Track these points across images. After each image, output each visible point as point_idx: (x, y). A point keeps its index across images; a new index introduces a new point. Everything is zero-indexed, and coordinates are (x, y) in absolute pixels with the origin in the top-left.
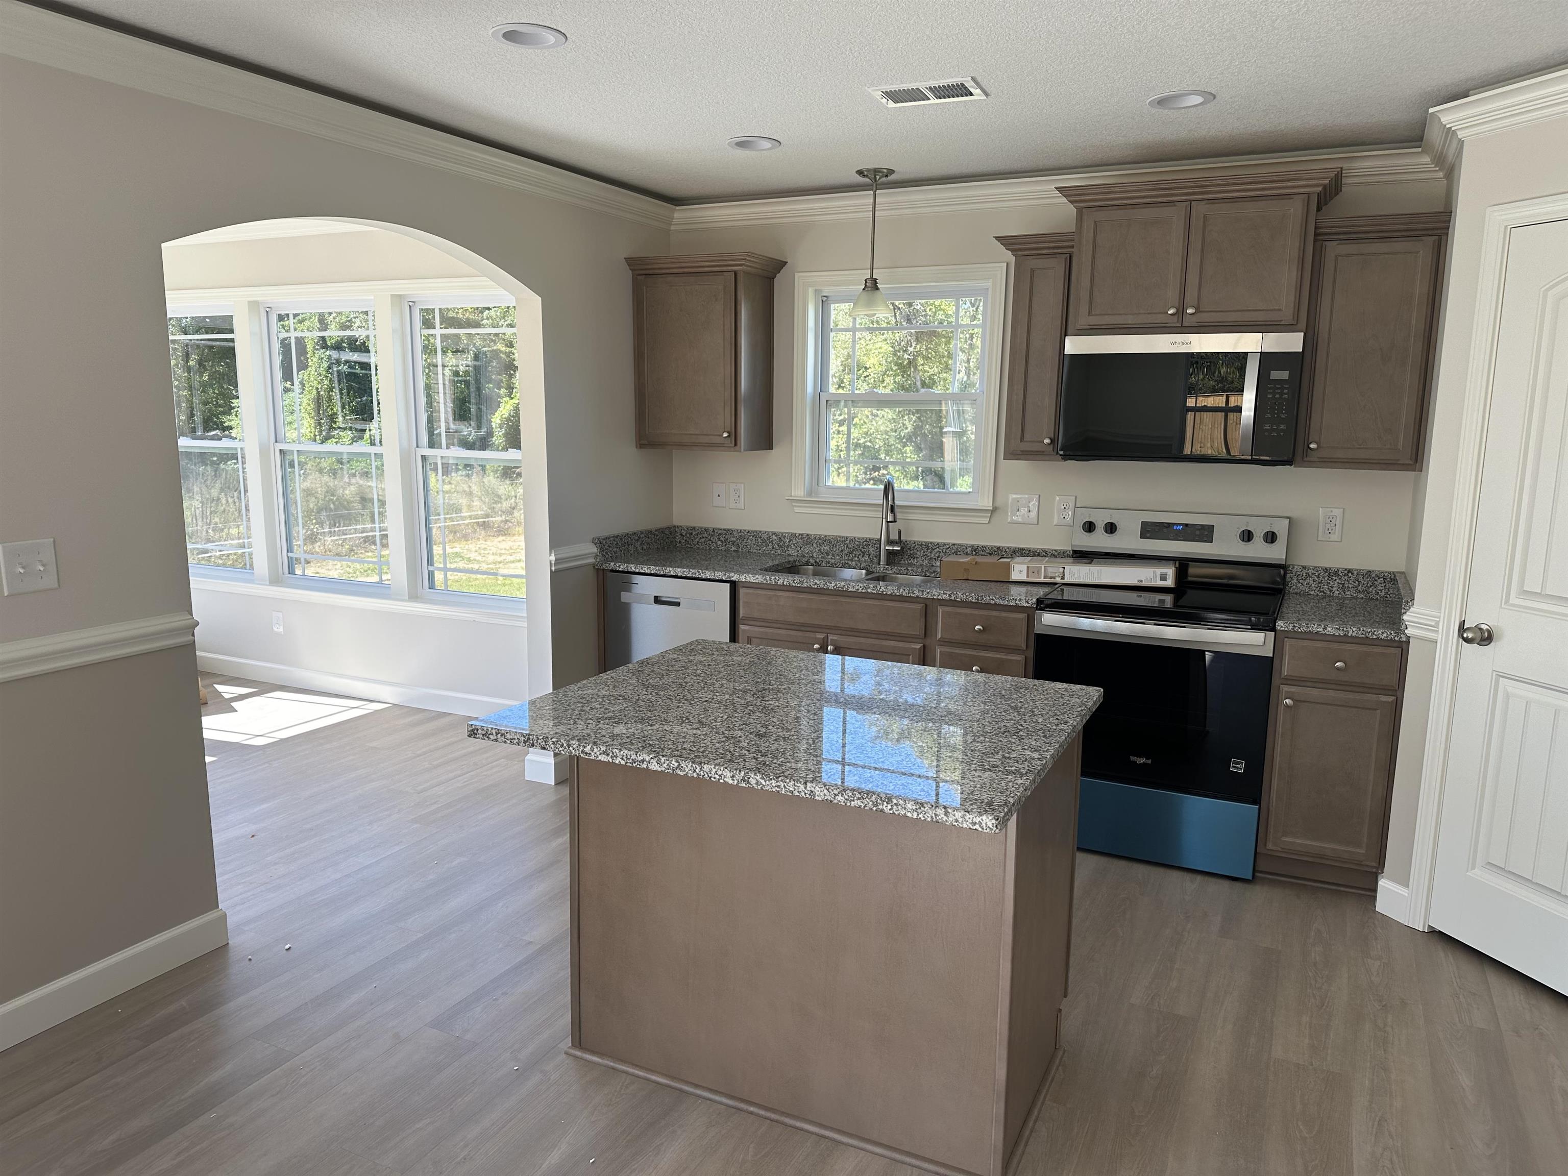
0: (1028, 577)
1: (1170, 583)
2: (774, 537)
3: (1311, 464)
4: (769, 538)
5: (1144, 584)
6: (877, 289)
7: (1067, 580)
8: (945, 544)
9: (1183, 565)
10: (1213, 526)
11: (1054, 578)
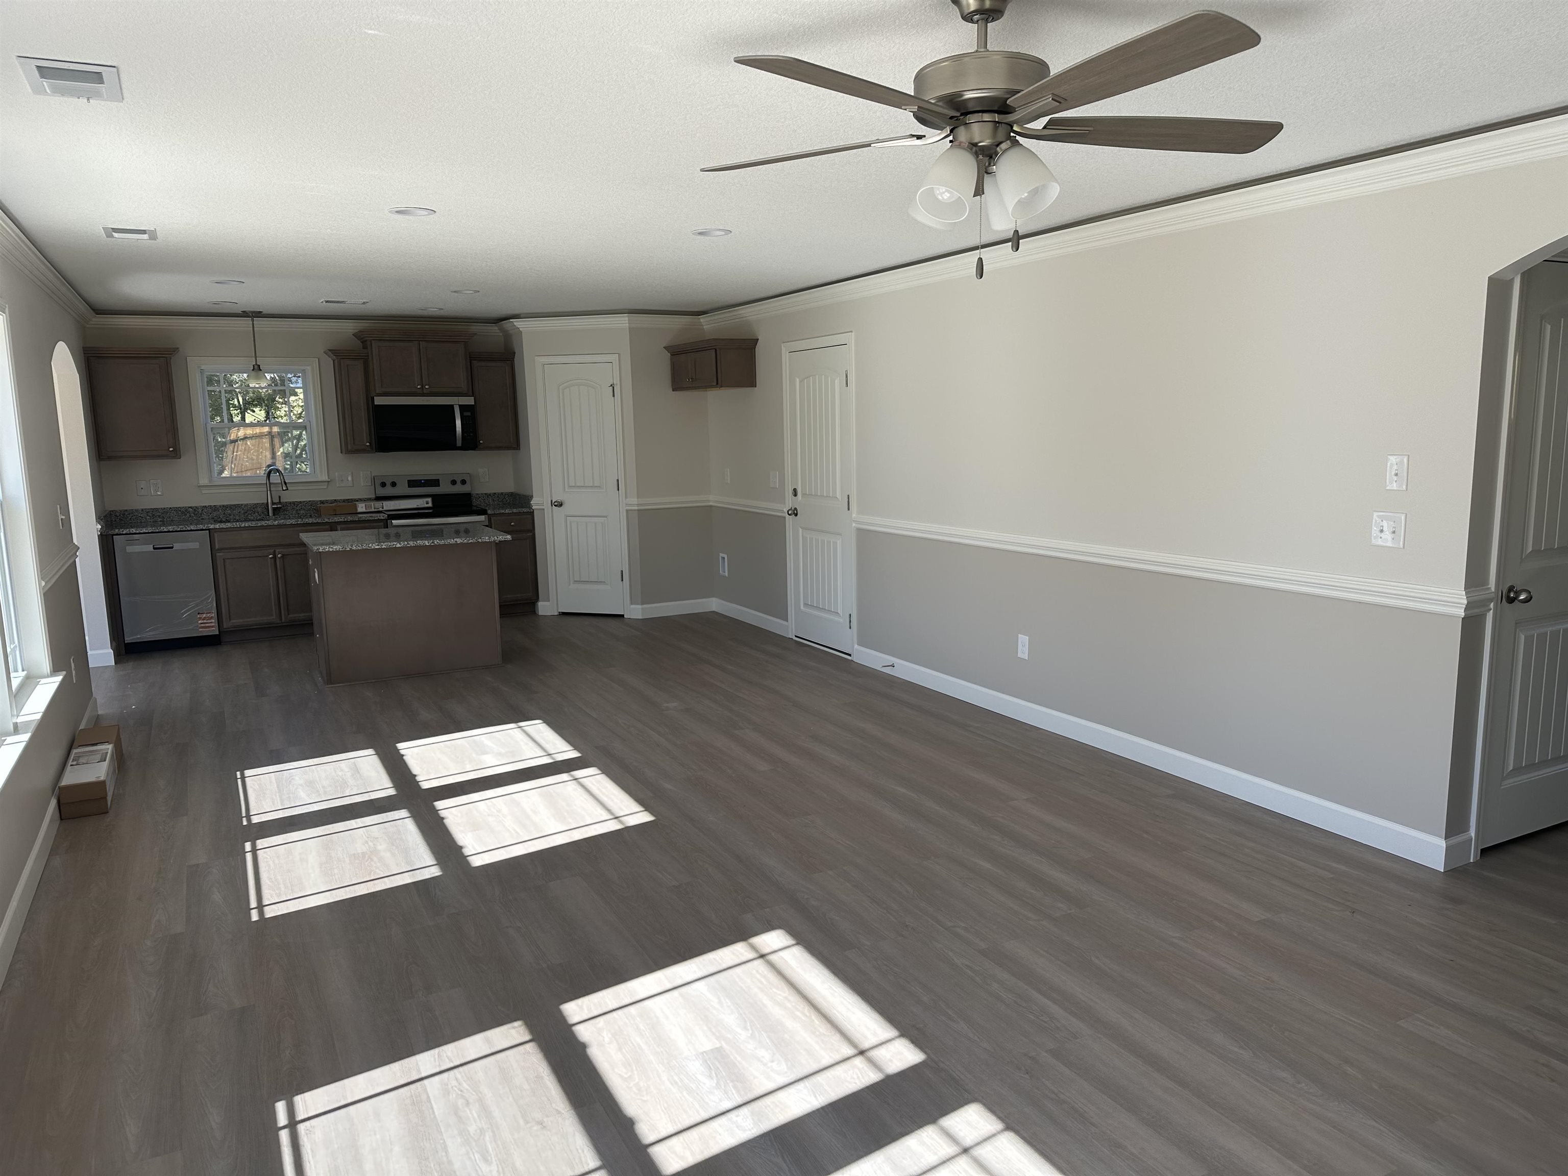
0: (366, 509)
1: (430, 505)
2: (191, 509)
3: (480, 449)
4: (186, 510)
5: (419, 507)
6: (261, 370)
7: (385, 509)
8: (304, 502)
9: (434, 497)
10: (439, 480)
11: (379, 508)
